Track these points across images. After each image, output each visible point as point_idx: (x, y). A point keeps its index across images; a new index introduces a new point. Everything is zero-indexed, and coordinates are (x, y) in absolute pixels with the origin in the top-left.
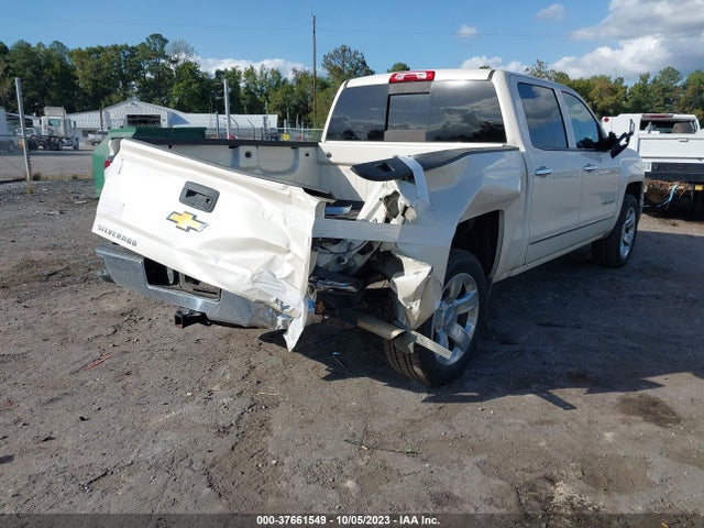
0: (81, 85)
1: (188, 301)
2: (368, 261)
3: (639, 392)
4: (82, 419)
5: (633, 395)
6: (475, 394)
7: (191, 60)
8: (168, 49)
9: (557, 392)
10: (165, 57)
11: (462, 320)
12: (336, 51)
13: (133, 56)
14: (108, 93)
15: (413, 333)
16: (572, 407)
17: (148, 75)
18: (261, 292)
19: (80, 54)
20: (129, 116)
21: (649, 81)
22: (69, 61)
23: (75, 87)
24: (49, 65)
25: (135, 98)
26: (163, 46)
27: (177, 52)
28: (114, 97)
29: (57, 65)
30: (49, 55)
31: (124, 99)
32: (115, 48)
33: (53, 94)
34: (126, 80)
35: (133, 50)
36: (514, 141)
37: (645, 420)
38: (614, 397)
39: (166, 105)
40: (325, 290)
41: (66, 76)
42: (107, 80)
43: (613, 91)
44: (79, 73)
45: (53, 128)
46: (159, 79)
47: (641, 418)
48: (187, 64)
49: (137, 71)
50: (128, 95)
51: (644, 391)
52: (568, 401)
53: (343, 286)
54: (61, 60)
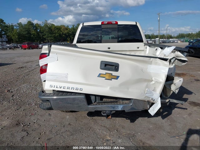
18: (148, 97)
21: (75, 27)
43: (67, 29)
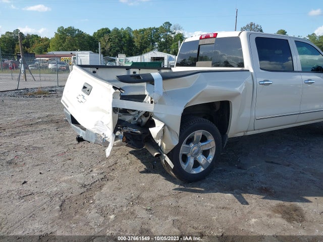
0: (136, 45)
1: (79, 131)
2: (148, 120)
3: (292, 203)
4: (41, 173)
5: (287, 204)
6: (203, 189)
7: (181, 32)
8: (171, 28)
9: (245, 196)
10: (170, 32)
11: (206, 153)
12: (248, 26)
13: (157, 32)
14: (146, 48)
15: (164, 155)
16: (247, 204)
17: (162, 40)
18: (98, 130)
19: (136, 32)
20: (152, 58)
22: (133, 35)
23: (134, 46)
24: (125, 37)
25: (156, 50)
26: (169, 27)
27: (175, 29)
28: (148, 49)
29: (127, 37)
30: (125, 33)
31: (152, 50)
32: (150, 29)
33: (125, 49)
34: (153, 42)
35: (157, 29)
36: (248, 67)
37: (282, 217)
38: (274, 203)
39: (168, 53)
40: (127, 132)
41: (131, 41)
42: (146, 43)
44: (135, 40)
45: (121, 63)
46: (167, 41)
47: (280, 216)
48: (179, 34)
49: (158, 38)
50: (154, 49)
51: (296, 203)
52: (247, 200)
53: (134, 130)
54: (129, 35)
